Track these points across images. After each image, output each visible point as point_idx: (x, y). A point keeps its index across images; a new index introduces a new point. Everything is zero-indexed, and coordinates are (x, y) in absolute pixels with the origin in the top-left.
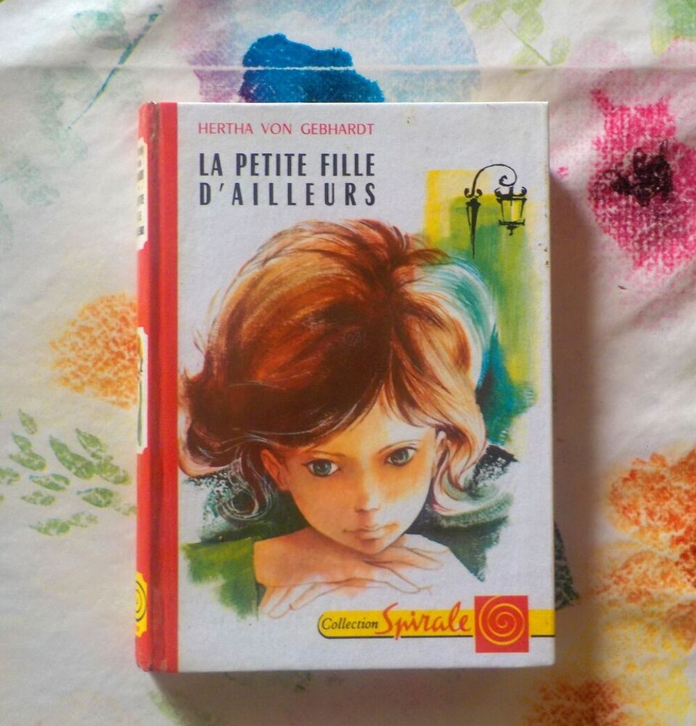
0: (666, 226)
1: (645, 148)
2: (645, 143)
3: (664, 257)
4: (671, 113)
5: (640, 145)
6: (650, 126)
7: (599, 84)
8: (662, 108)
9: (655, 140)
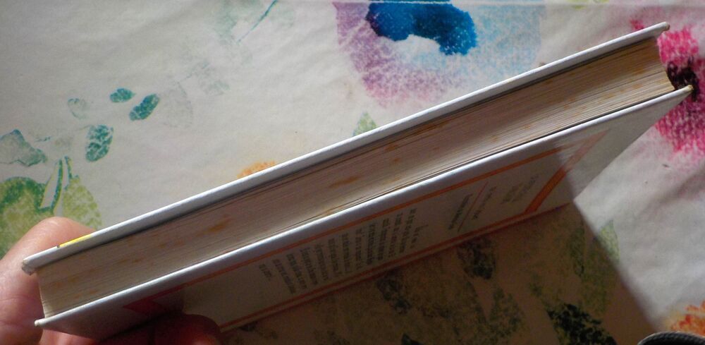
0: (697, 120)
1: (676, 61)
2: (676, 58)
3: (698, 144)
4: (693, 37)
5: (672, 59)
6: (678, 46)
7: (636, 16)
8: (686, 34)
9: (684, 56)
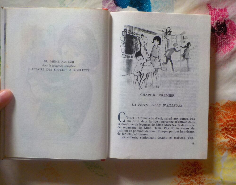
0: (224, 42)
1: (220, 20)
2: (220, 19)
3: (223, 50)
4: (228, 11)
5: (219, 19)
6: (222, 14)
7: (209, 2)
8: (225, 10)
9: (223, 18)
